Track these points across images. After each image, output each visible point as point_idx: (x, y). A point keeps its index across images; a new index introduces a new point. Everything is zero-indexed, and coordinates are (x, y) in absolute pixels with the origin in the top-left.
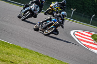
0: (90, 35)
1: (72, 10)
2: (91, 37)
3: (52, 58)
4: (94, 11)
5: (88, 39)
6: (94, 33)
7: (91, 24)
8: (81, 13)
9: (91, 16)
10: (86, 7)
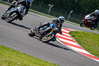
0: (68, 32)
1: (50, 6)
2: (69, 34)
3: (29, 56)
4: (72, 7)
5: (66, 36)
6: (72, 30)
7: (69, 20)
8: (58, 9)
9: (69, 12)
10: (64, 3)
